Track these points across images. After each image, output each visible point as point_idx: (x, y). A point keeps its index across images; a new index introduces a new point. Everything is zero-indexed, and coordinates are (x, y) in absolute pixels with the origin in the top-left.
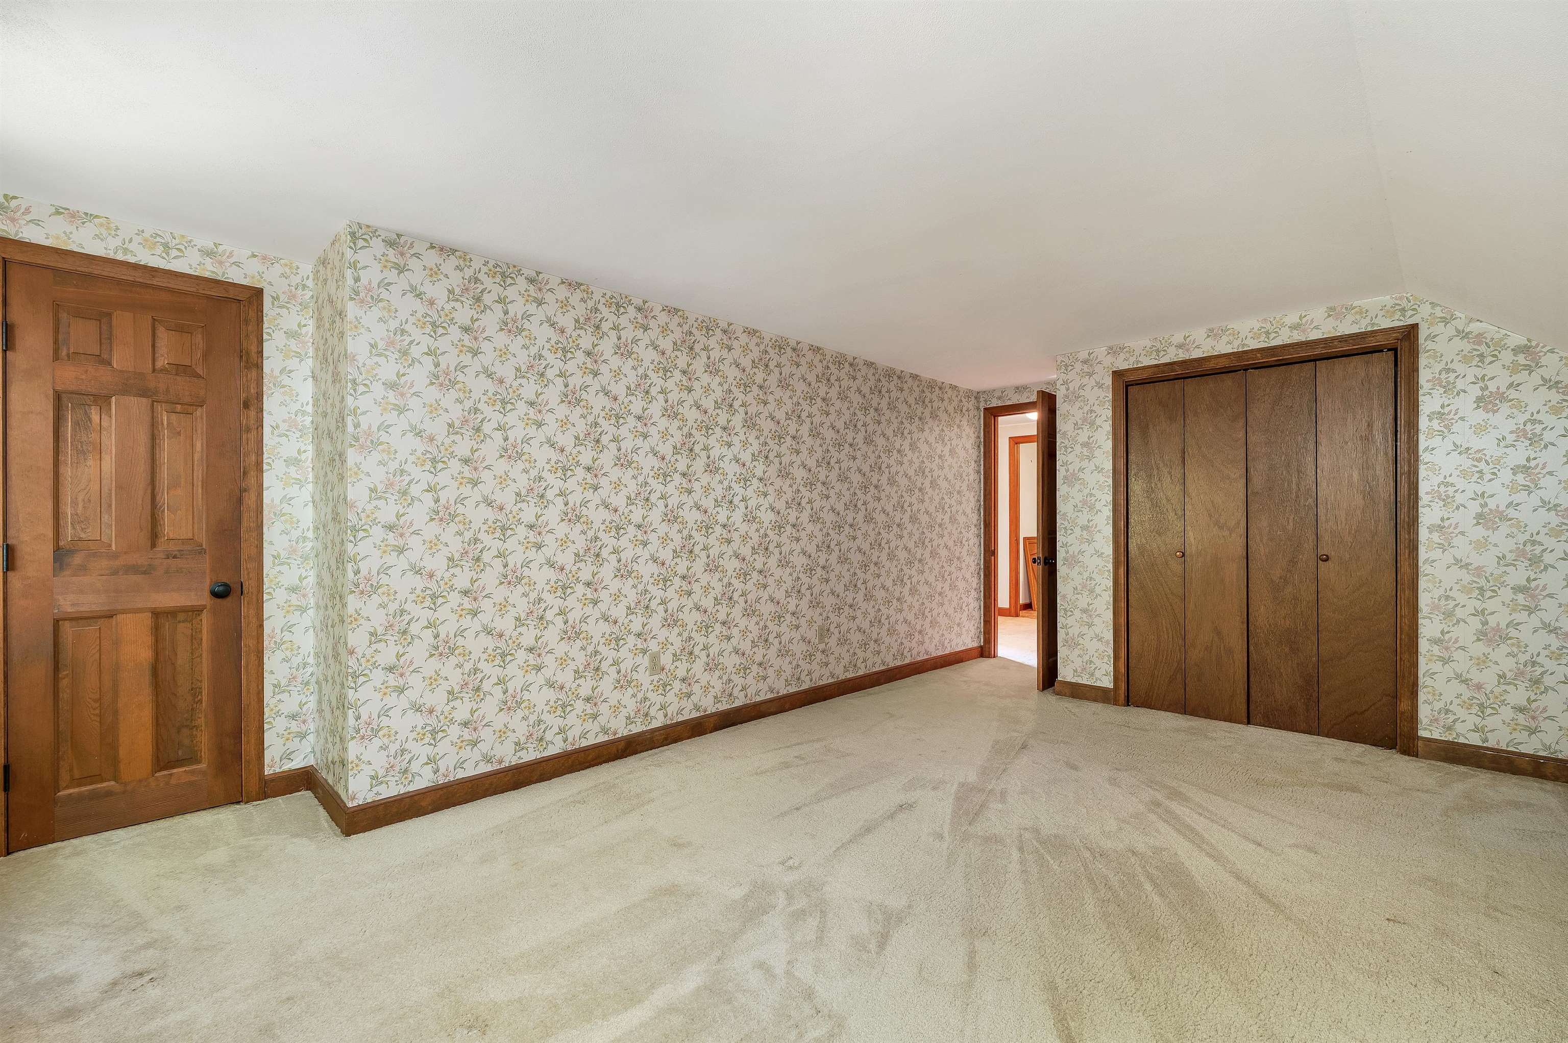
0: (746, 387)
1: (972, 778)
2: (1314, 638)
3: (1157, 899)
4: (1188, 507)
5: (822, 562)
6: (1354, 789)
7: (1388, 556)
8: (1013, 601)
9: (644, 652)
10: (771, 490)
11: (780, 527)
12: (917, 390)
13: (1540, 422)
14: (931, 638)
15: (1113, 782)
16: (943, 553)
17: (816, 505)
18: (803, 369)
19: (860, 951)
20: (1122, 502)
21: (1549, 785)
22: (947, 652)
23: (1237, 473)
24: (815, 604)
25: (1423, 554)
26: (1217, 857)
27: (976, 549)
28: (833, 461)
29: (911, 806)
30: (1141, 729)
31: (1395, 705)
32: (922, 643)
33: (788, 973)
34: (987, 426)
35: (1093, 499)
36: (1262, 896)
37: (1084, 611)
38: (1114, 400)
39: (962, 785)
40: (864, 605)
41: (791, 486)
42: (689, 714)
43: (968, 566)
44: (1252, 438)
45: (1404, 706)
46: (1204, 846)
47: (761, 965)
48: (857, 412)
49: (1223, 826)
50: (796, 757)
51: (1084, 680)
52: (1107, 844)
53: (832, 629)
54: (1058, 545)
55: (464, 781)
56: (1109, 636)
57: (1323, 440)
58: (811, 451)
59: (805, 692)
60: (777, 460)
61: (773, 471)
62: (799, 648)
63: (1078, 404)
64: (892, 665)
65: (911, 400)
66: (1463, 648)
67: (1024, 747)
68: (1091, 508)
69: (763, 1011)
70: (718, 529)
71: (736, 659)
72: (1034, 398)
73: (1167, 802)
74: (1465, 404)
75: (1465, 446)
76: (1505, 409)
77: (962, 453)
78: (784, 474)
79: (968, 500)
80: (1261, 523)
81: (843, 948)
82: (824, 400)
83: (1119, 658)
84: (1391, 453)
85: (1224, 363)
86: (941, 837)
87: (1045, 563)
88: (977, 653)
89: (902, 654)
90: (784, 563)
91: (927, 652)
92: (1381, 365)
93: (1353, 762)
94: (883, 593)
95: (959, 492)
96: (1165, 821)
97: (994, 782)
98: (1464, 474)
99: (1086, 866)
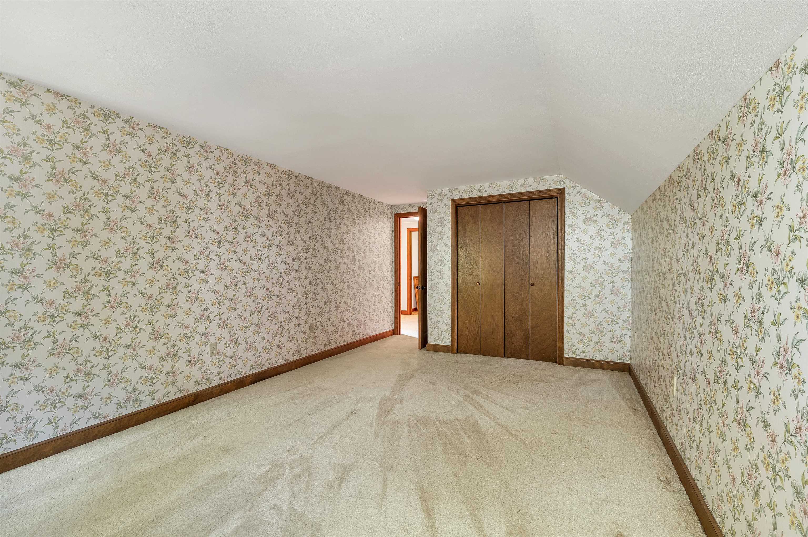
0: (269, 196)
1: (387, 393)
2: (529, 319)
3: (466, 439)
4: (482, 263)
5: (312, 290)
6: (542, 381)
7: (554, 283)
8: (409, 307)
9: (206, 343)
10: (283, 252)
11: (289, 272)
12: (362, 203)
13: (603, 230)
14: (369, 327)
15: (450, 389)
16: (375, 284)
17: (309, 260)
18: (302, 188)
19: (329, 489)
20: (455, 260)
21: (605, 372)
22: (377, 333)
23: (500, 248)
24: (308, 312)
25: (566, 282)
26: (490, 417)
27: (391, 283)
28: (318, 238)
29: (357, 412)
30: (462, 363)
31: (556, 345)
32: (365, 330)
33: (290, 508)
34: (396, 222)
35: (443, 258)
36: (507, 431)
37: (439, 311)
38: (452, 213)
39: (383, 398)
40: (335, 312)
41: (295, 250)
42: (235, 376)
43: (387, 291)
44: (506, 233)
45: (559, 345)
46: (486, 413)
47: (275, 507)
48: (331, 212)
49: (494, 403)
50: (297, 394)
51: (439, 343)
52: (447, 418)
53: (318, 325)
54: (428, 280)
55: (78, 432)
56: (449, 322)
57: (532, 234)
58: (306, 232)
59: (303, 359)
60: (287, 236)
61: (284, 242)
62: (299, 336)
63: (436, 214)
64: (349, 342)
65: (359, 208)
66: (578, 320)
67: (412, 376)
68: (442, 262)
69: (275, 531)
70: (252, 273)
71: (264, 344)
72: (417, 210)
73: (472, 395)
74: (579, 221)
75: (580, 238)
76: (592, 225)
77: (384, 236)
78: (291, 243)
79: (387, 259)
80: (510, 270)
81: (320, 489)
82: (313, 205)
83: (454, 332)
84: (556, 241)
85: (495, 199)
86: (372, 425)
87: (422, 289)
88: (391, 333)
89: (355, 336)
90: (291, 291)
91: (367, 334)
92: (552, 204)
93: (542, 370)
94: (345, 306)
95: (383, 255)
96: (471, 404)
97: (397, 395)
98: (580, 250)
99: (437, 430)
